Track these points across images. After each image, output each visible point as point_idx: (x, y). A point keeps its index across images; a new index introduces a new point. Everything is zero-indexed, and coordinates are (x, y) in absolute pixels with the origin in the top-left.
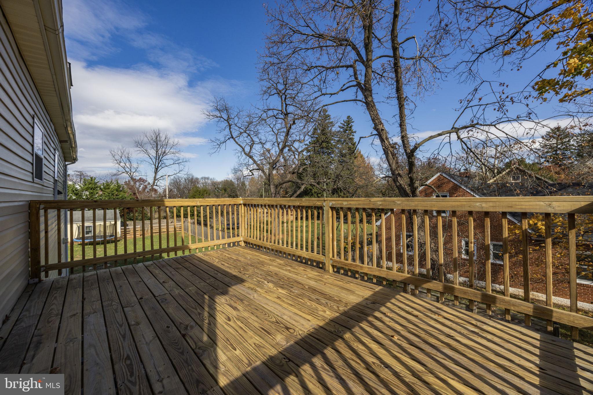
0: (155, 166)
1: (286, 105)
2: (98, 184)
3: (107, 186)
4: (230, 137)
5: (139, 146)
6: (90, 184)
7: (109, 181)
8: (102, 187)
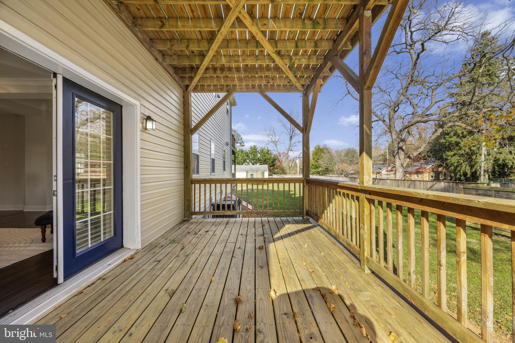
0: (290, 135)
1: (412, 33)
2: (258, 150)
3: (262, 151)
4: (347, 93)
5: (280, 122)
6: (254, 149)
7: (263, 148)
8: (260, 152)
